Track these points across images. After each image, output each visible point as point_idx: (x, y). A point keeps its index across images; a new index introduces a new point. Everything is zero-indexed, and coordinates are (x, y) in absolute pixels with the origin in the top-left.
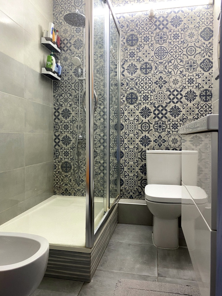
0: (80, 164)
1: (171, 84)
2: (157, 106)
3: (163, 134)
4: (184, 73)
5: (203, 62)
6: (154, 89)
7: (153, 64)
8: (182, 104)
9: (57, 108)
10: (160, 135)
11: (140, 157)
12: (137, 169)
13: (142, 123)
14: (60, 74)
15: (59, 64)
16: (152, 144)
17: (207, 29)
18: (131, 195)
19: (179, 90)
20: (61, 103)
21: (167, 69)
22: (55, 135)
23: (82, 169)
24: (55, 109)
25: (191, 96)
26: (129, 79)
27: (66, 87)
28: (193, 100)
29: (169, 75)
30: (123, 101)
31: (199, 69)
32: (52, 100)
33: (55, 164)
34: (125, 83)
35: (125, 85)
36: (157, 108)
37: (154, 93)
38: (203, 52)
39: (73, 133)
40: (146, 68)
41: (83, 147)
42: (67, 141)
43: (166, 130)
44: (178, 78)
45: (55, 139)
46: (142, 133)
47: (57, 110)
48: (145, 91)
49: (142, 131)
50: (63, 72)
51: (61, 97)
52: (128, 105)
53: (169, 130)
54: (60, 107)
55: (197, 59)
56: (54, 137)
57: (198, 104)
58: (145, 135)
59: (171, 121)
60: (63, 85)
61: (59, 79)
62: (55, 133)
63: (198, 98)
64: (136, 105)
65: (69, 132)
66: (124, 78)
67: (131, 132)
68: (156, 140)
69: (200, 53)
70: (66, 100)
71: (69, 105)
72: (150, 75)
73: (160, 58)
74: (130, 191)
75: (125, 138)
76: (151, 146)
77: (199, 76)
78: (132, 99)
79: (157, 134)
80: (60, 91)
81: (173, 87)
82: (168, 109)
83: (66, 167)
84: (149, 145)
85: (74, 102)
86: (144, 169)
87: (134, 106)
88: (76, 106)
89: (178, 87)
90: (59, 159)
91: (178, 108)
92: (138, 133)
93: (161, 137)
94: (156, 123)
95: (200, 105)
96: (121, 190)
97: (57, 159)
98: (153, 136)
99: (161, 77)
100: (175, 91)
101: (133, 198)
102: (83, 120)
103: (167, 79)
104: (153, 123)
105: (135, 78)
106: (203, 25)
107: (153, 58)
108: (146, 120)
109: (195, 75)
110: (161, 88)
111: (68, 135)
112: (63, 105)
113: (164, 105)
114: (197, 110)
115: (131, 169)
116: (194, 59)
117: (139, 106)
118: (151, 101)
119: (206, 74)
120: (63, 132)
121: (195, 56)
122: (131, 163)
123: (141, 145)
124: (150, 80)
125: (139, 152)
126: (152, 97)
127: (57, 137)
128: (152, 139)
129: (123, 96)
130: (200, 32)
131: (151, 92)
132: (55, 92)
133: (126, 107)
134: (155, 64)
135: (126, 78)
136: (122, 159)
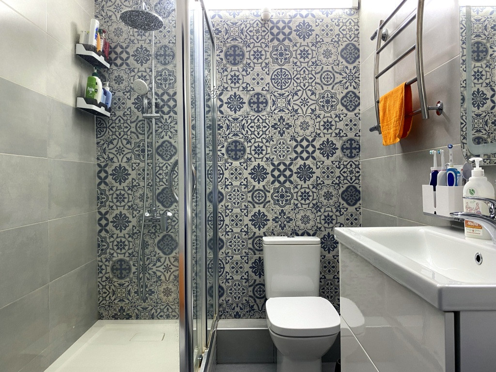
0: (147, 263)
1: (298, 129)
2: (276, 163)
3: (287, 209)
4: (318, 112)
5: (346, 96)
6: (272, 136)
7: (268, 96)
8: (315, 162)
9: (103, 164)
10: (282, 210)
11: (250, 246)
12: (247, 267)
13: (253, 191)
14: (109, 106)
15: (108, 89)
16: (270, 224)
17: (351, 45)
18: (237, 313)
19: (310, 139)
20: (111, 156)
21: (291, 105)
22: (100, 213)
23: (150, 272)
24: (99, 165)
25: (328, 149)
26: (230, 118)
27: (120, 127)
28: (332, 155)
29: (294, 116)
30: (221, 155)
31: (340, 106)
32: (95, 151)
33: (100, 264)
34: (225, 126)
35: (225, 129)
36: (276, 167)
37: (271, 142)
38: (345, 81)
39: (133, 209)
40: (258, 103)
41: (152, 233)
42: (121, 222)
43: (292, 201)
44: (308, 119)
45: (100, 219)
46: (254, 207)
47: (102, 169)
48: (257, 140)
49: (253, 203)
50: (115, 101)
51: (111, 146)
52: (229, 161)
53: (296, 202)
54: (110, 163)
55: (336, 92)
56: (99, 216)
57: (340, 162)
58: (259, 211)
59: (299, 187)
60: (114, 125)
61: (108, 114)
62: (99, 209)
63: (339, 153)
64: (242, 160)
65: (127, 207)
66: (222, 117)
67: (236, 206)
68: (277, 217)
69: (341, 81)
70: (120, 151)
71: (125, 160)
72: (264, 113)
73: (280, 87)
74: (235, 305)
75: (226, 216)
76: (269, 228)
77: (339, 117)
78: (236, 151)
79: (278, 209)
80: (108, 134)
81: (301, 134)
82: (294, 168)
83: (121, 269)
84: (266, 227)
85: (135, 154)
86: (259, 267)
87: (240, 163)
88: (138, 161)
89: (308, 134)
90: (108, 256)
91: (310, 168)
92: (247, 207)
93: (285, 214)
94: (276, 190)
95: (342, 163)
96: (220, 305)
97: (103, 256)
98: (271, 212)
99: (281, 117)
100: (305, 140)
101: (239, 317)
102: (151, 186)
103: (291, 122)
104: (272, 191)
105: (241, 118)
106: (345, 39)
107: (269, 87)
108: (260, 186)
109: (334, 116)
110: (282, 136)
111: (124, 212)
112: (115, 160)
113: (288, 163)
114: (337, 171)
115: (237, 268)
116: (333, 91)
117: (248, 163)
118: (268, 156)
119: (351, 115)
120: (114, 207)
121: (333, 86)
122: (237, 257)
123: (253, 227)
124: (264, 121)
125: (249, 239)
126: (269, 149)
127: (103, 216)
128: (270, 217)
129: (221, 146)
130: (340, 49)
131: (267, 142)
132: (99, 136)
133: (226, 164)
134: (273, 97)
135: (226, 117)
136: (221, 251)
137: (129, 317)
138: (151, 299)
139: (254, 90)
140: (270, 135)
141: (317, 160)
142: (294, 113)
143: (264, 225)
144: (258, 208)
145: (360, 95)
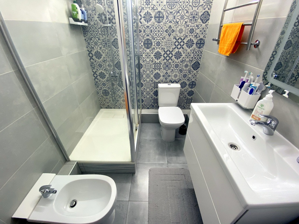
0: (115, 91)
1: (178, 33)
2: (166, 50)
3: (169, 71)
4: (188, 23)
5: (203, 14)
6: (165, 37)
7: (164, 13)
8: (183, 50)
9: (90, 50)
10: (167, 72)
11: (153, 86)
12: (152, 93)
13: (155, 63)
14: (86, 19)
15: (83, 9)
16: (161, 78)
18: (148, 107)
19: (183, 38)
20: (93, 46)
21: (176, 19)
22: (93, 72)
23: (117, 94)
24: (88, 51)
25: (190, 43)
26: (145, 26)
27: (94, 31)
28: (191, 46)
29: (176, 25)
30: (141, 46)
31: (199, 20)
32: (85, 44)
33: (98, 91)
34: (143, 30)
35: (143, 32)
36: (166, 53)
37: (164, 40)
38: (205, 4)
39: (106, 70)
40: (159, 17)
41: (115, 80)
42: (102, 75)
43: (171, 68)
44: (183, 28)
45: (94, 74)
46: (155, 71)
47: (90, 52)
48: (158, 38)
49: (155, 69)
50: (89, 16)
51: (92, 41)
52: (145, 49)
53: (173, 69)
54: (92, 49)
55: (199, 11)
56: (93, 73)
57: (194, 50)
58: (157, 72)
59: (175, 62)
60: (90, 30)
61: (87, 24)
62: (92, 70)
63: (194, 45)
64: (151, 49)
65: (103, 70)
66: (141, 25)
67: (148, 70)
68: (164, 75)
69: (202, 5)
70: (96, 44)
71: (99, 48)
72: (162, 23)
73: (170, 8)
74: (147, 105)
75: (144, 74)
76: (161, 79)
77: (198, 26)
78: (148, 44)
79: (165, 71)
80: (89, 35)
81: (178, 35)
82: (174, 53)
83: (106, 93)
84: (160, 79)
85: (103, 45)
86: (156, 93)
87: (150, 50)
88: (105, 49)
89: (182, 35)
90: (100, 88)
91: (181, 53)
92: (152, 71)
93: (167, 74)
94: (165, 63)
95: (195, 51)
96: (142, 105)
97: (98, 88)
98: (162, 72)
99: (170, 26)
100: (180, 39)
101: (149, 109)
102: (112, 61)
103: (174, 29)
104: (163, 64)
105: (150, 26)
107: (165, 8)
108: (158, 61)
109: (195, 26)
110: (169, 36)
111: (103, 71)
112: (95, 48)
113: (171, 50)
114: (193, 54)
115: (148, 93)
116: (197, 11)
117: (154, 50)
118: (162, 47)
119: (204, 25)
120: (98, 70)
121: (198, 8)
122: (148, 90)
123: (154, 79)
124: (162, 28)
125: (153, 83)
126: (163, 43)
127: (95, 73)
128: (162, 75)
129: (141, 42)
131: (162, 39)
132: (85, 36)
133: (144, 51)
134: (167, 14)
135: (143, 26)
136: (142, 88)
137: (111, 108)
138: (118, 103)
139: (157, 9)
140: (164, 36)
141: (184, 49)
142: (176, 24)
143: (159, 78)
144: (157, 71)
145: (211, 14)
